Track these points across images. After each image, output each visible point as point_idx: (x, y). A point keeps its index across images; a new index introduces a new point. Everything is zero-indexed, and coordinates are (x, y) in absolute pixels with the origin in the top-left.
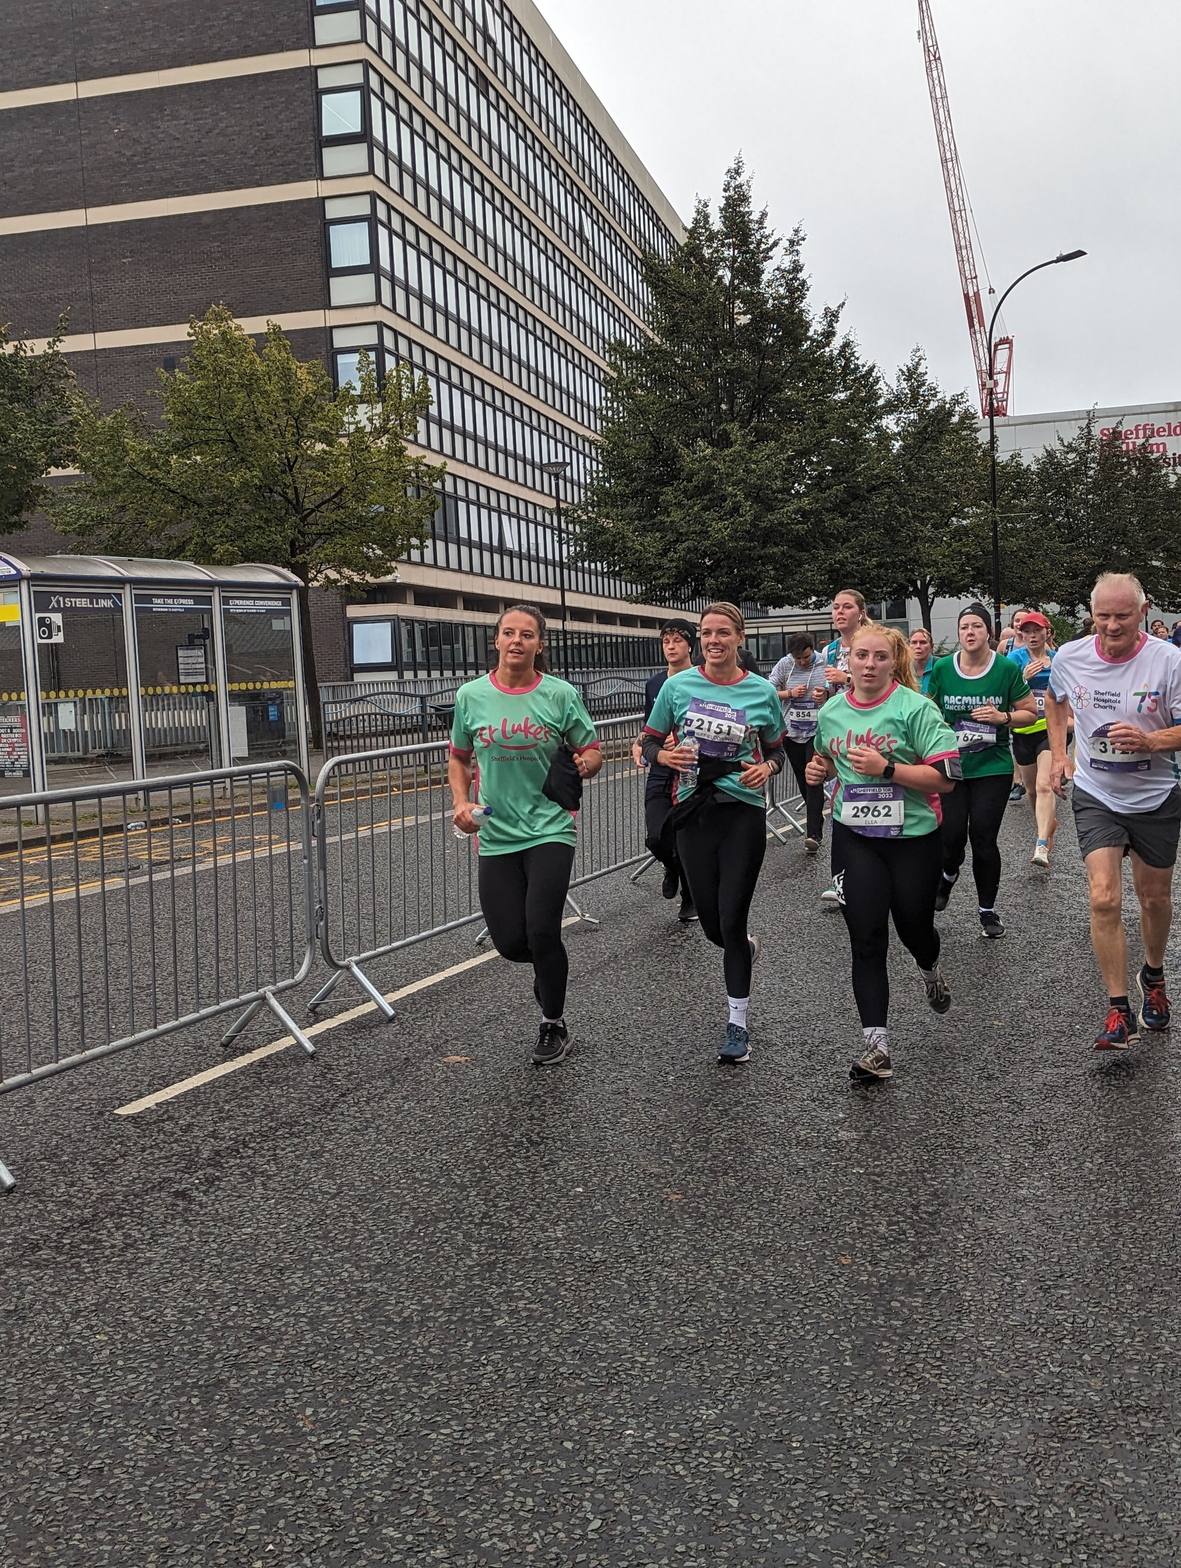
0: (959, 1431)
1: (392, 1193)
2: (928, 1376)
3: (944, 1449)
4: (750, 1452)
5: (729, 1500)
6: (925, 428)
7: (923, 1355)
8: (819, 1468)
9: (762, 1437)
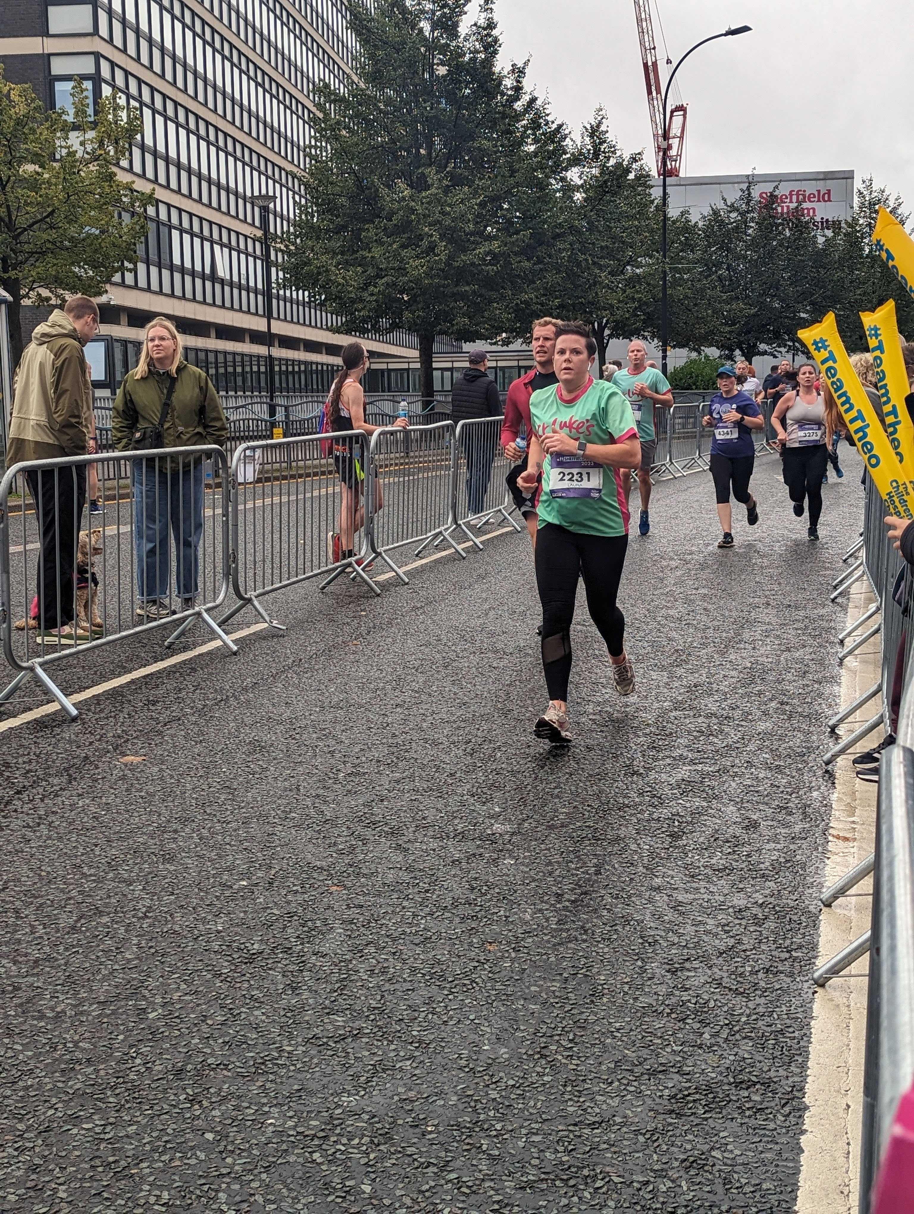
0: (584, 1110)
1: (58, 888)
2: (560, 1057)
3: (571, 1128)
4: (388, 1137)
5: (363, 1186)
6: (605, 182)
7: (557, 1038)
8: (450, 1151)
9: (400, 1122)
